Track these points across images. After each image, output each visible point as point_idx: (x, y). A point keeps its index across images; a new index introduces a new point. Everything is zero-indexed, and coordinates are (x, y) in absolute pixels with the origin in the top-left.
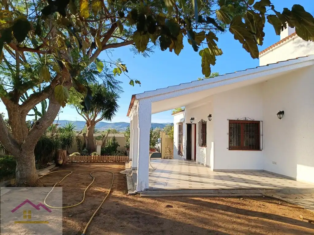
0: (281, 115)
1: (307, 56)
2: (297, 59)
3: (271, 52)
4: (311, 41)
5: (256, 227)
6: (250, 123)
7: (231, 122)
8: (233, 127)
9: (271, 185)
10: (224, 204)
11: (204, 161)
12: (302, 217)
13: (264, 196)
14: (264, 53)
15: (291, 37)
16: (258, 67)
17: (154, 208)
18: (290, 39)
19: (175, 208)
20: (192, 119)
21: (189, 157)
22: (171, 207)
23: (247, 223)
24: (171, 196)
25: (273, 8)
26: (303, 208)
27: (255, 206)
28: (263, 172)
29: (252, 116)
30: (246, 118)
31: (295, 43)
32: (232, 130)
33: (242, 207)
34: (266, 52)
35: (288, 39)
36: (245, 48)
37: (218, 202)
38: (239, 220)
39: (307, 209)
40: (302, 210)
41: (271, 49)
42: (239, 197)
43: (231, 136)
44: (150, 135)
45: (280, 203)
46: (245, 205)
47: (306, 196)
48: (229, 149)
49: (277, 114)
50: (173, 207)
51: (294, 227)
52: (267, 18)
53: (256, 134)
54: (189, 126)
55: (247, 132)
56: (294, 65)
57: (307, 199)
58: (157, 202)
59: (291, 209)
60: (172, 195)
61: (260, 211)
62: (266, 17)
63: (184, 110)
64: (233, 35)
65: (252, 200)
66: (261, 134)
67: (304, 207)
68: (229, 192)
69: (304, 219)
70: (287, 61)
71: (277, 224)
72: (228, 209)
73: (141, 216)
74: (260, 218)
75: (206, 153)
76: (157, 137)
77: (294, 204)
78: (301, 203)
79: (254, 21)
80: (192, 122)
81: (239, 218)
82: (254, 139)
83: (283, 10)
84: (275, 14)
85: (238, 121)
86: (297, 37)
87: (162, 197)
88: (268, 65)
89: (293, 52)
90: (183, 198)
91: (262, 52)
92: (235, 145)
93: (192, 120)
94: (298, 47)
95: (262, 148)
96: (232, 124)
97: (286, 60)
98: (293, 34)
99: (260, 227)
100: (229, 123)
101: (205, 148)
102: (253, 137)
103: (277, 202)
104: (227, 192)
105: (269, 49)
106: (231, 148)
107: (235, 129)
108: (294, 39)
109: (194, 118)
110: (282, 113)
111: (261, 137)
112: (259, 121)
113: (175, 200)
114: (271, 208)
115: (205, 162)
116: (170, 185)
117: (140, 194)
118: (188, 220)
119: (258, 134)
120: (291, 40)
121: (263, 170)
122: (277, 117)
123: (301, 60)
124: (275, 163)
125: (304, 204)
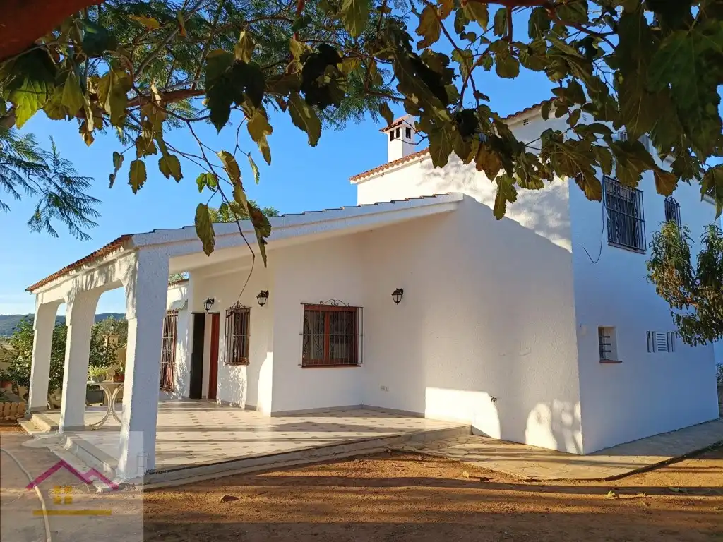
0: (399, 296)
1: (447, 195)
2: (434, 196)
5: (416, 502)
6: (342, 312)
7: (308, 309)
8: (311, 318)
9: (391, 429)
10: (334, 474)
11: (239, 398)
12: (467, 475)
13: (390, 451)
14: (367, 177)
15: (419, 156)
17: (197, 509)
18: (417, 158)
19: (243, 499)
20: (210, 302)
21: (195, 393)
22: (235, 499)
23: (396, 498)
24: (214, 479)
27: (387, 468)
28: (362, 409)
29: (345, 297)
30: (335, 301)
31: (425, 167)
33: (367, 475)
34: (372, 175)
35: (413, 158)
37: (323, 474)
38: (380, 497)
39: (464, 462)
40: (457, 464)
41: (381, 172)
42: (351, 459)
44: (92, 341)
45: (420, 459)
46: (369, 470)
47: (450, 441)
48: (303, 367)
49: (392, 294)
50: (238, 499)
51: (466, 491)
53: (352, 333)
54: (199, 319)
56: (432, 207)
57: (454, 447)
58: (193, 496)
59: (441, 465)
60: (217, 476)
61: (402, 476)
63: (187, 280)
65: (375, 461)
66: (361, 333)
67: (458, 460)
68: (328, 452)
69: (470, 477)
70: (421, 198)
71: (442, 491)
72: (346, 482)
73: (178, 530)
74: (411, 487)
75: (245, 379)
76: (113, 347)
77: (441, 457)
78: (450, 454)
80: (207, 309)
81: (377, 493)
85: (321, 306)
86: (428, 157)
87: (195, 484)
89: (420, 184)
90: (245, 477)
93: (209, 305)
94: (429, 175)
95: (360, 360)
96: (310, 312)
97: (418, 197)
98: (424, 152)
99: (421, 501)
100: (305, 311)
101: (243, 368)
103: (414, 457)
104: (325, 452)
105: (378, 171)
106: (307, 364)
108: (422, 160)
109: (213, 300)
110: (399, 292)
111: (360, 339)
112: (357, 308)
113: (231, 485)
114: (413, 468)
115: (244, 398)
116: (200, 455)
117: (133, 485)
118: (289, 516)
119: (355, 332)
120: (417, 162)
121: (362, 405)
122: (391, 299)
123: (441, 199)
124: (384, 388)
125: (455, 454)
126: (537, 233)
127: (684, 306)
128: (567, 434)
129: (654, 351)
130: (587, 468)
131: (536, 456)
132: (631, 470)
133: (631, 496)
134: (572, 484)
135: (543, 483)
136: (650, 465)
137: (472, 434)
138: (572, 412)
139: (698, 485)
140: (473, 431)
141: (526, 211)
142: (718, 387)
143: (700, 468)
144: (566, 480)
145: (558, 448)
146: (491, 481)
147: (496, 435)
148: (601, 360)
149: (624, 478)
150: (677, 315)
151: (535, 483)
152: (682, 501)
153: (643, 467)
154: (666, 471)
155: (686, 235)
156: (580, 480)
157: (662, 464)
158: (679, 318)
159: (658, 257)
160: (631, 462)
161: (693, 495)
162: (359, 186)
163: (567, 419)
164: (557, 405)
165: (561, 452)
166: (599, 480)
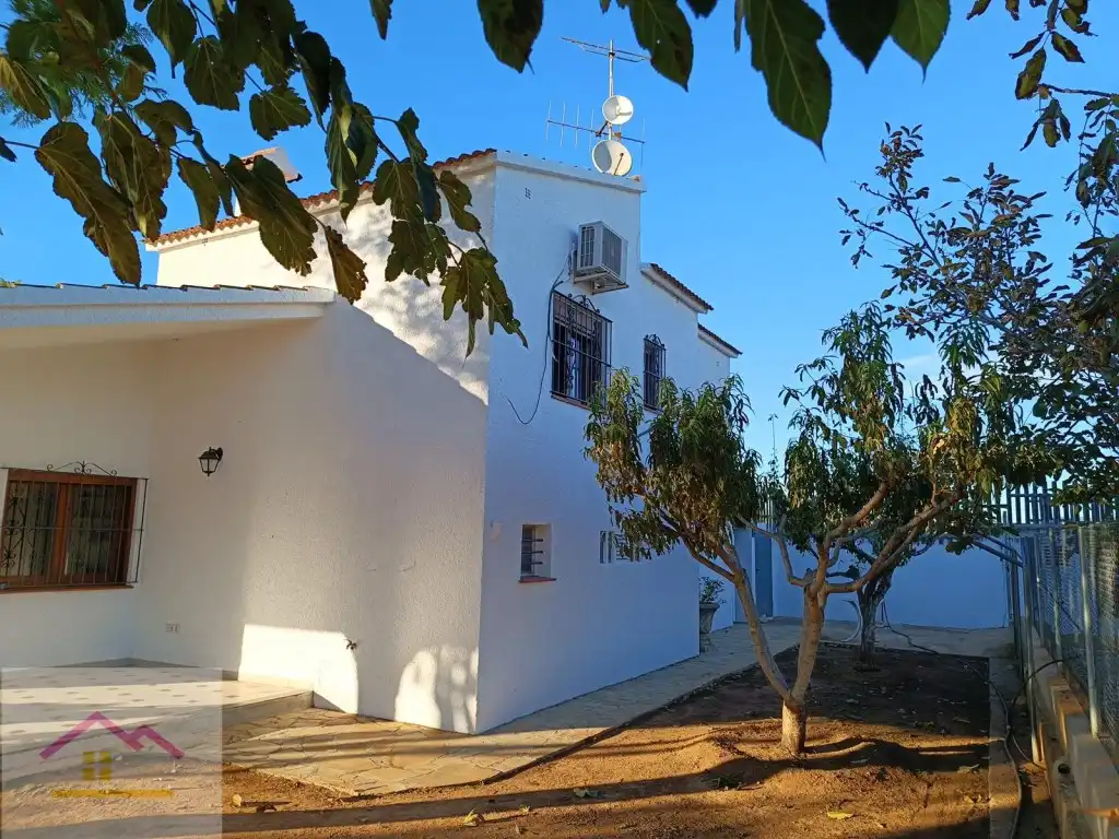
0: (213, 462)
1: (303, 289)
2: (276, 289)
3: (201, 246)
4: (297, 271)
6: (98, 486)
7: (18, 479)
8: (24, 495)
12: (238, 800)
14: (176, 242)
16: (149, 288)
25: (198, 141)
26: (247, 770)
28: (128, 666)
30: (83, 466)
32: (18, 512)
34: (184, 240)
36: (91, 237)
39: (259, 770)
40: (242, 776)
43: (12, 533)
47: (260, 726)
49: (201, 458)
52: (178, 164)
53: (119, 527)
55: (82, 516)
57: (262, 737)
62: (174, 160)
64: (51, 179)
66: (138, 527)
67: (249, 765)
69: (243, 804)
70: (248, 288)
78: (244, 754)
79: (134, 157)
82: (107, 545)
83: (228, 160)
84: (201, 160)
85: (48, 473)
88: (184, 288)
91: (170, 237)
92: (26, 572)
95: (133, 579)
96: (21, 485)
97: (244, 286)
100: (10, 482)
102: (103, 536)
106: (4, 585)
107: (33, 507)
110: (215, 454)
111: (137, 536)
112: (136, 479)
119: (126, 526)
122: (197, 466)
123: (289, 297)
124: (173, 628)
125: (253, 753)
126: (441, 369)
127: (626, 498)
128: (456, 699)
129: (610, 562)
130: (467, 760)
131: (398, 744)
132: (534, 759)
133: (506, 815)
134: (426, 798)
135: (377, 802)
136: (569, 745)
137: (313, 706)
138: (467, 665)
139: (618, 780)
140: (314, 701)
141: (427, 330)
142: (701, 610)
143: (638, 745)
144: (419, 790)
145: (442, 724)
146: (279, 808)
147: (350, 706)
148: (522, 577)
149: (517, 776)
150: (617, 512)
151: (362, 804)
152: (582, 815)
153: (556, 750)
154: (587, 756)
155: (634, 391)
156: (441, 788)
157: (589, 742)
158: (619, 517)
159: (598, 422)
160: (541, 742)
161: (605, 800)
162: (162, 256)
163: (459, 676)
164: (445, 653)
165: (445, 732)
166: (473, 784)
